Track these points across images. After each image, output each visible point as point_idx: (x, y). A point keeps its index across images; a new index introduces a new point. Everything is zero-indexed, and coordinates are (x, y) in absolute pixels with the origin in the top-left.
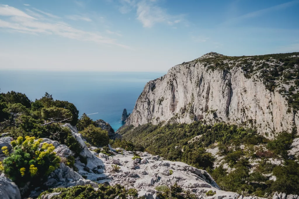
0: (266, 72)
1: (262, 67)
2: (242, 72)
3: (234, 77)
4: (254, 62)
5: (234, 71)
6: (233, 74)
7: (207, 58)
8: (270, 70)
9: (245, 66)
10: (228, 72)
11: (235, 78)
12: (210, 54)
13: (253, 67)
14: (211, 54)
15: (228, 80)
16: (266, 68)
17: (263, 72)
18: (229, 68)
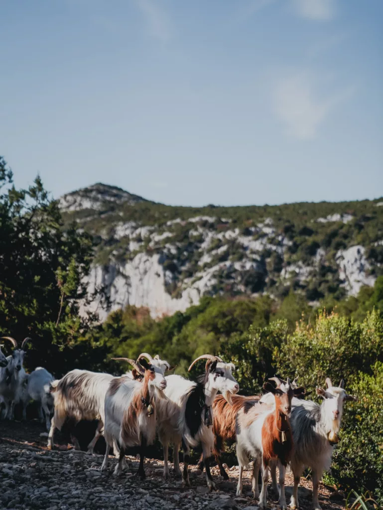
0: (229, 276)
1: (223, 258)
2: (159, 275)
3: (141, 294)
4: (210, 234)
5: (137, 271)
6: (134, 281)
7: (72, 209)
8: (243, 267)
9: (174, 251)
10: (119, 273)
11: (143, 296)
12: (86, 193)
13: (201, 255)
14: (91, 191)
15: (119, 303)
16: (233, 261)
17: (221, 277)
18: (123, 259)
